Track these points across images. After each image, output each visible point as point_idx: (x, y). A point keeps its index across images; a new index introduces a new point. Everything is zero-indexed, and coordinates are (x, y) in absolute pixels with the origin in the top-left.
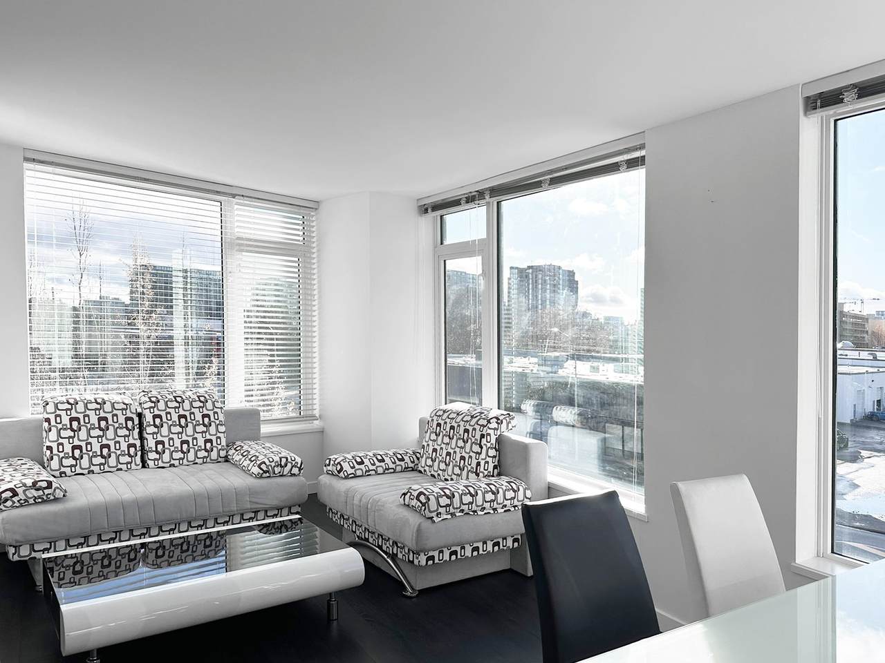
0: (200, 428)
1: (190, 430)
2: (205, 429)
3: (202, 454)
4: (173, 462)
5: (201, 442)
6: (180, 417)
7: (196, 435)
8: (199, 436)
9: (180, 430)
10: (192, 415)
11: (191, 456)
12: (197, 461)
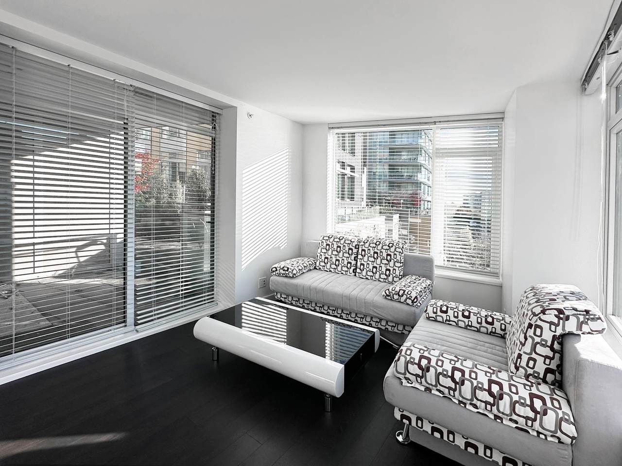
0: (385, 262)
1: (379, 261)
2: (387, 262)
3: (383, 276)
4: (367, 277)
5: (384, 269)
6: (375, 253)
7: (382, 265)
8: (383, 266)
9: (374, 260)
10: (381, 253)
11: (377, 276)
12: (380, 279)
